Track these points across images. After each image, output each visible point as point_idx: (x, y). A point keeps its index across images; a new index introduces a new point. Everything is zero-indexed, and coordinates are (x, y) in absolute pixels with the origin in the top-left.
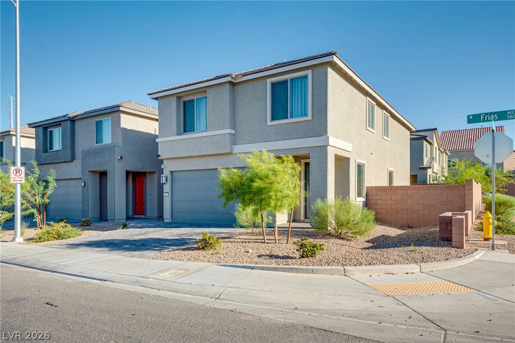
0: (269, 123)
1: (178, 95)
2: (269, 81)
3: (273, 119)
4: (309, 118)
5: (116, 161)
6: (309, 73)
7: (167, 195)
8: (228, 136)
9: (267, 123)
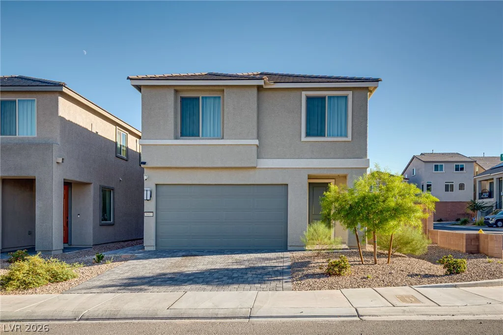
0: (304, 138)
1: (176, 88)
2: (304, 94)
3: (308, 134)
4: (349, 139)
5: (55, 164)
6: (350, 94)
7: (151, 214)
8: (255, 148)
9: (302, 138)
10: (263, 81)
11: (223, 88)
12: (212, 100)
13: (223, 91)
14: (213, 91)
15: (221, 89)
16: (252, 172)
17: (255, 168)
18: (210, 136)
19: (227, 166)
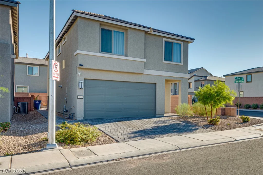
2: (164, 39)
4: (182, 64)
6: (182, 43)
7: (82, 97)
8: (144, 63)
9: (163, 61)
10: (150, 29)
11: (127, 28)
12: (118, 33)
13: (127, 30)
14: (120, 28)
15: (126, 29)
16: (140, 76)
17: (142, 74)
18: (116, 54)
19: (130, 71)
